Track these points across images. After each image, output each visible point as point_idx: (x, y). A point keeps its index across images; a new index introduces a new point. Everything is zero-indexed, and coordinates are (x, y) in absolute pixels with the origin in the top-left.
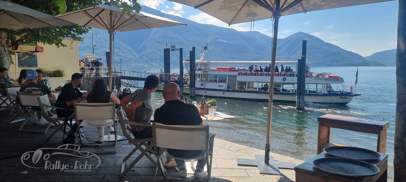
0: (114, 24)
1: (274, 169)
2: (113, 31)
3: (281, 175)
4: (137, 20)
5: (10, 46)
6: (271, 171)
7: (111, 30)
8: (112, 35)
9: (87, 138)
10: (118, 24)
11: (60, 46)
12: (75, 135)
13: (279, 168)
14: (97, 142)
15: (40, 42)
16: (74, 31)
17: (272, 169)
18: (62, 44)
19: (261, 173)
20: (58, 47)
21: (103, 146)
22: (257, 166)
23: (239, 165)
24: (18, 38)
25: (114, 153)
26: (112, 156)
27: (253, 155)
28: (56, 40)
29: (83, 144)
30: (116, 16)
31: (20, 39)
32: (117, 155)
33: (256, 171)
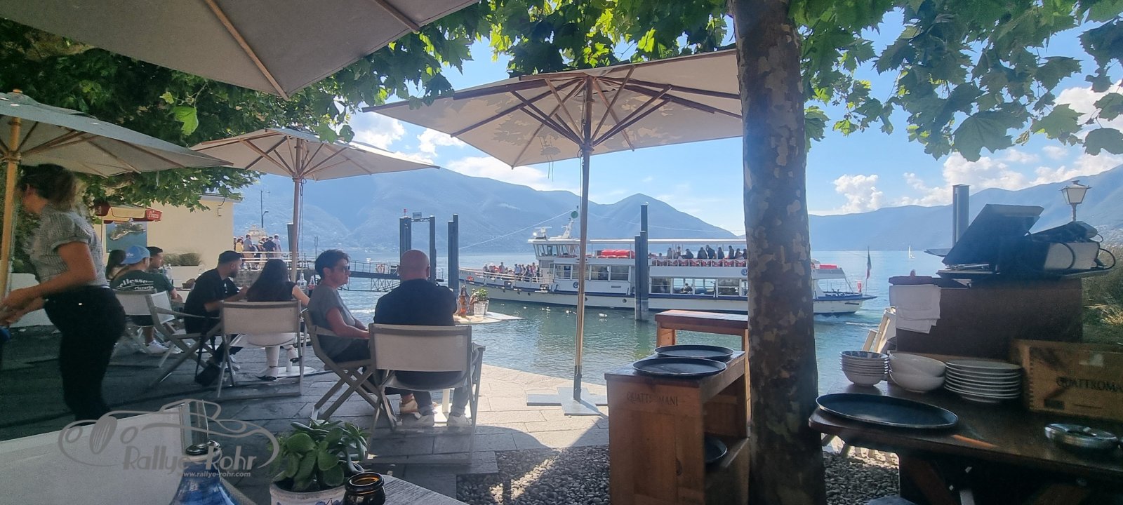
0: (302, 165)
1: (588, 406)
2: (302, 178)
3: (599, 415)
4: (348, 159)
5: (92, 208)
6: (583, 409)
7: (298, 174)
8: (300, 184)
9: (245, 374)
10: (311, 165)
11: (196, 209)
12: (220, 366)
13: (597, 405)
14: (264, 378)
15: (155, 201)
16: (225, 181)
17: (585, 407)
18: (200, 205)
19: (565, 415)
20: (192, 210)
21: (277, 386)
22: (560, 405)
23: (529, 404)
24: (110, 192)
25: (298, 395)
26: (295, 400)
27: (555, 388)
28: (189, 198)
29: (236, 382)
30: (308, 152)
31: (114, 195)
32: (303, 399)
33: (559, 410)
